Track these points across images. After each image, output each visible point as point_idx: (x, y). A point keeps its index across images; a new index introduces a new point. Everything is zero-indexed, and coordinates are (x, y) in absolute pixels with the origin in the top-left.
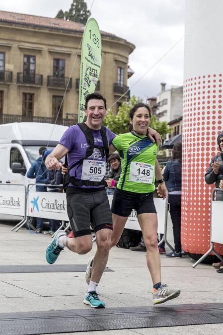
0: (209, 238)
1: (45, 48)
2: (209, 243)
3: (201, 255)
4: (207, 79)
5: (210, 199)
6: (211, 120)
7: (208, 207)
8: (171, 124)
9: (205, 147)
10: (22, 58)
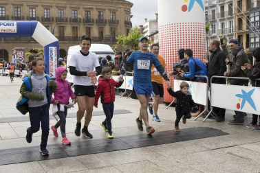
1: (94, 7)
8: (150, 36)
10: (85, 13)
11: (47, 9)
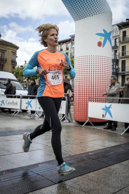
0: (87, 116)
2: (87, 118)
3: (85, 122)
4: (82, 57)
5: (88, 101)
6: (86, 72)
7: (87, 104)
9: (84, 82)
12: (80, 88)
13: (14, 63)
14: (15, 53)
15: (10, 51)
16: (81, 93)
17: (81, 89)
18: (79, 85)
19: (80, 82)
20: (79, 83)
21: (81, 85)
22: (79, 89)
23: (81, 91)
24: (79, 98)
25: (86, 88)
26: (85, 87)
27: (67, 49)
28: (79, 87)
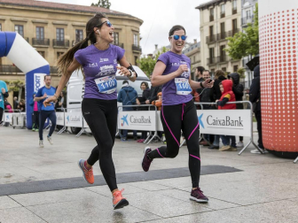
10: (74, 32)
11: (19, 26)
12: (274, 80)
13: (136, 50)
14: (136, 32)
15: (129, 29)
16: (277, 90)
17: (277, 82)
18: (272, 74)
19: (274, 68)
20: (272, 70)
21: (276, 74)
22: (272, 82)
23: (277, 86)
24: (273, 102)
25: (288, 79)
26: (285, 77)
27: (234, 12)
28: (272, 78)
